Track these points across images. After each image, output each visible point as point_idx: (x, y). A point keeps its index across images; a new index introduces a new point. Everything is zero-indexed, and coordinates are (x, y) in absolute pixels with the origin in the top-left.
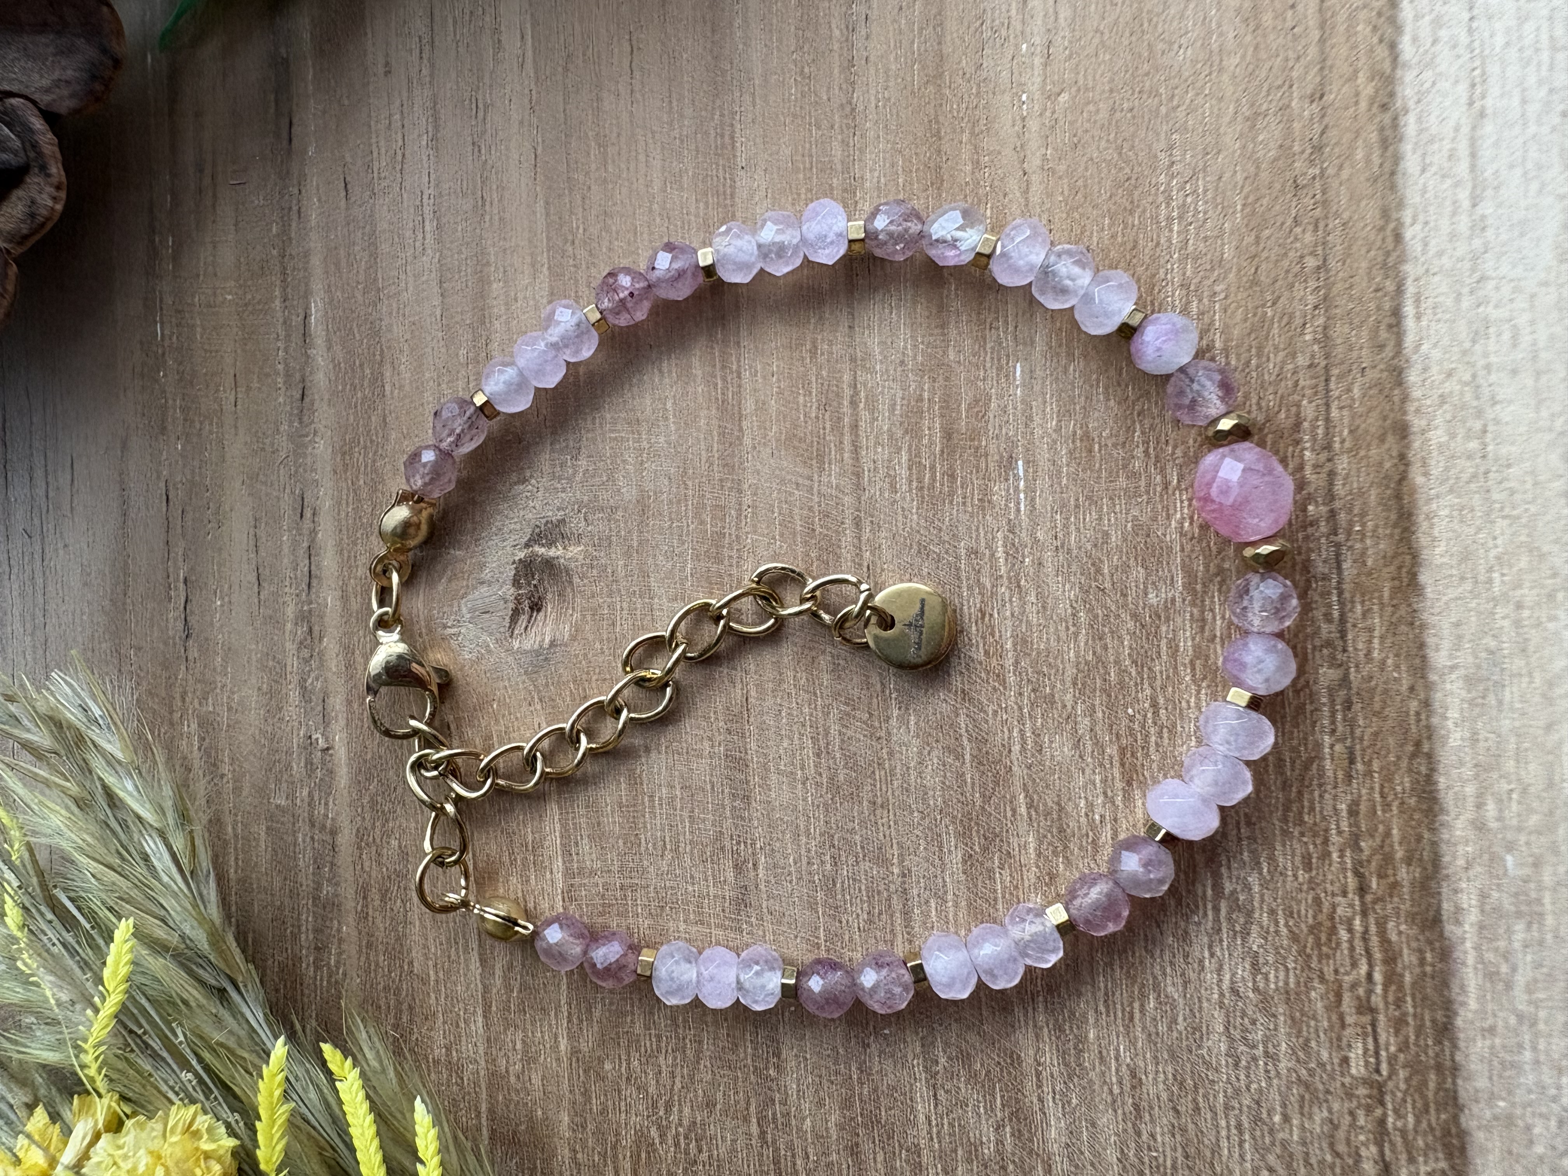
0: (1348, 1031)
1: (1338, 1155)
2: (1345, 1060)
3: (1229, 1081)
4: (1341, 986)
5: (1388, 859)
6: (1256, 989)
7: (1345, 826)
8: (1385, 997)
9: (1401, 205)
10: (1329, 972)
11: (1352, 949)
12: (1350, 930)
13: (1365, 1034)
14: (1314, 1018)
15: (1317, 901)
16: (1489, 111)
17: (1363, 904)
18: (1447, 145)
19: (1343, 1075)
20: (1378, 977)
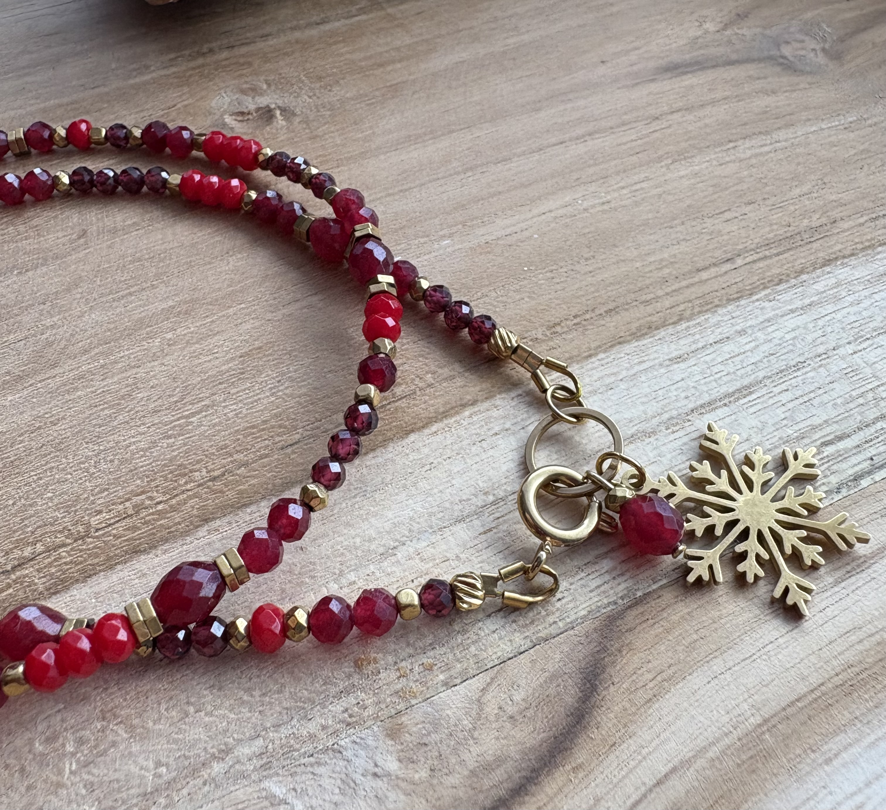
0: (121, 507)
1: (33, 532)
2: (100, 512)
4: (149, 492)
5: (238, 483)
6: (134, 454)
8: (149, 515)
10: (157, 482)
11: (175, 488)
12: (186, 483)
13: (120, 515)
14: (124, 487)
19: (89, 515)
20: (160, 507)
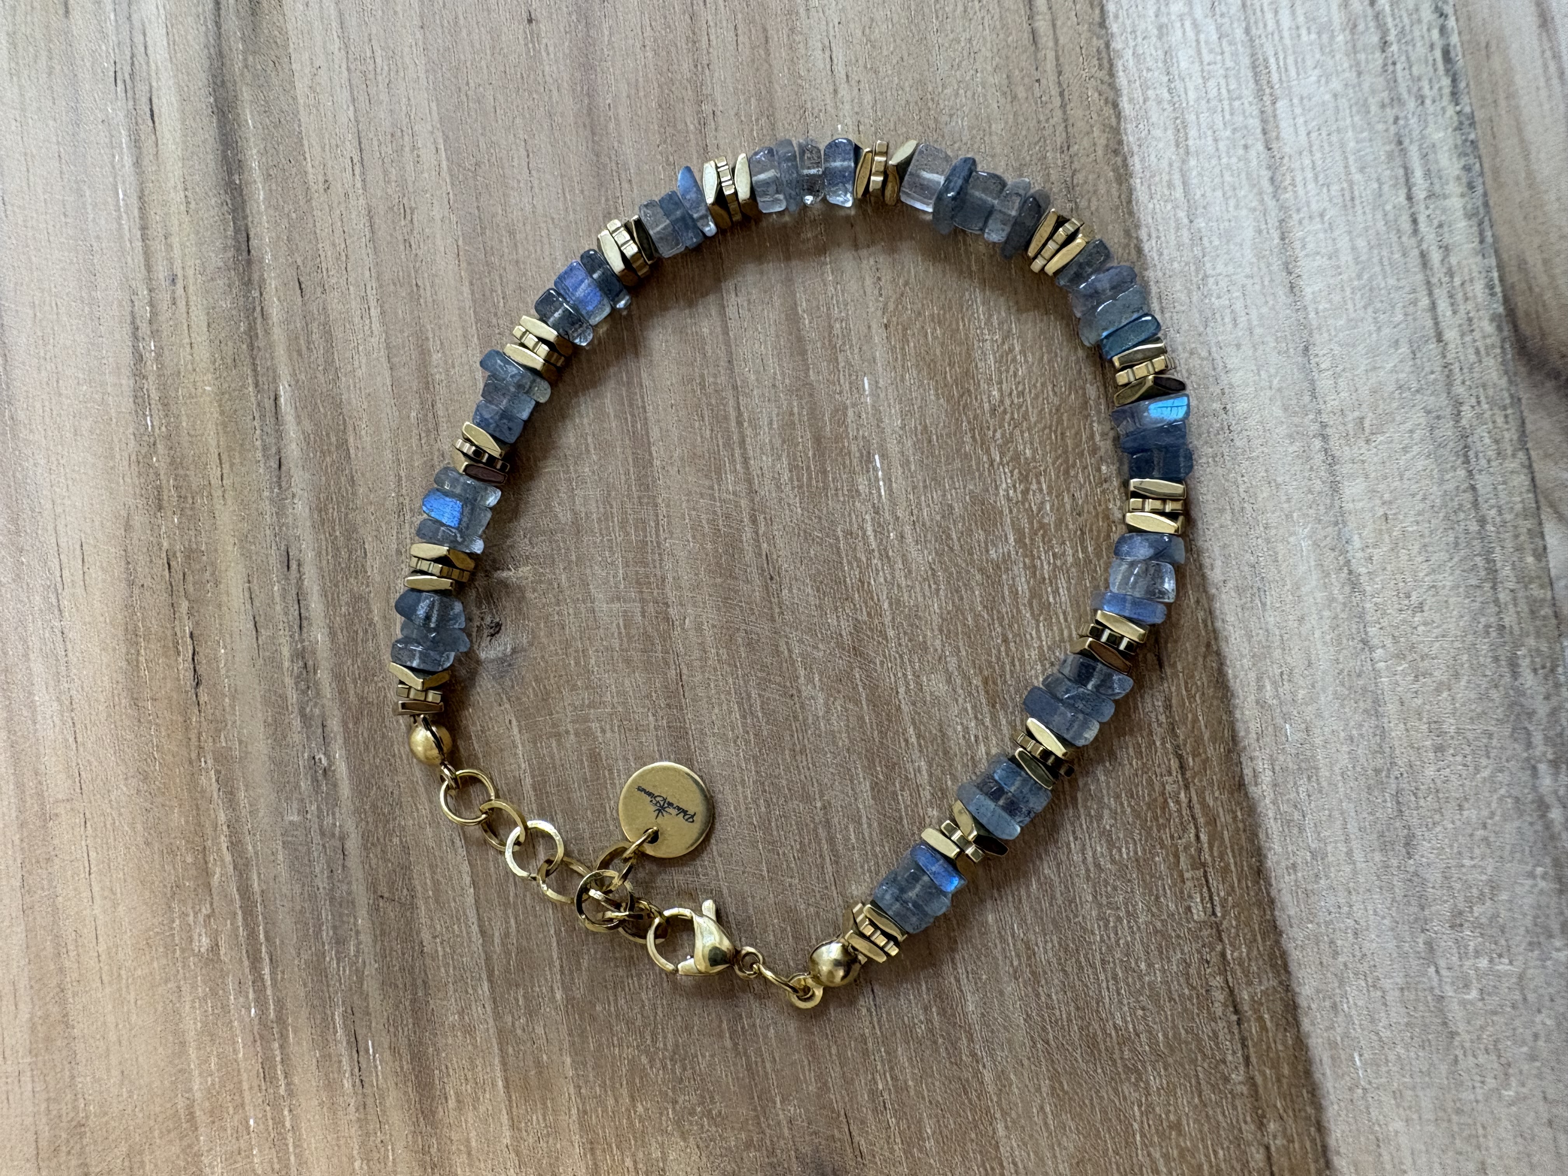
0: (1189, 884)
1: (1192, 988)
2: (1189, 908)
3: (1102, 940)
4: (1177, 849)
5: (1199, 740)
6: (1113, 861)
7: (1162, 718)
8: (1211, 852)
9: (1137, 227)
10: (1166, 838)
11: (1181, 816)
12: (1178, 802)
13: (1201, 885)
14: (1161, 878)
15: (1150, 782)
16: (1192, 149)
17: (1185, 779)
18: (1166, 178)
19: (1188, 921)
20: (1204, 838)
